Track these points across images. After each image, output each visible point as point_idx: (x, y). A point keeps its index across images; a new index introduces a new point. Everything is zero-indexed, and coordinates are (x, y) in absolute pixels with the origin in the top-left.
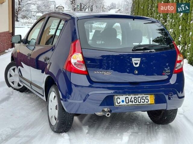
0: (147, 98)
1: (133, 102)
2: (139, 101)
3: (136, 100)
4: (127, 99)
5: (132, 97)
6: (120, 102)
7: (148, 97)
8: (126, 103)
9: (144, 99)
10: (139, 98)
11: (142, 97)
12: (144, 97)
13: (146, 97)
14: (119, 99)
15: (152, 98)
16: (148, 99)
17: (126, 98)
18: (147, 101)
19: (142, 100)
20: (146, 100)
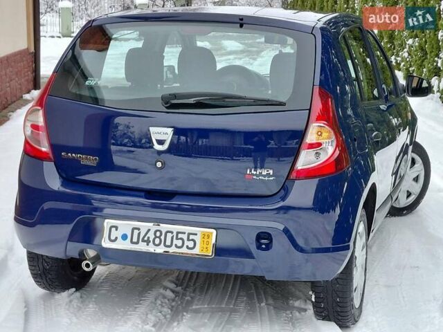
0: (191, 237)
1: (151, 244)
2: (168, 243)
3: (159, 237)
4: (136, 232)
5: (149, 230)
6: (116, 238)
7: (196, 234)
8: (132, 242)
9: (181, 239)
10: (169, 235)
11: (178, 233)
12: (185, 233)
13: (189, 234)
14: (117, 230)
17: (133, 229)
19: (175, 242)
20: (187, 243)
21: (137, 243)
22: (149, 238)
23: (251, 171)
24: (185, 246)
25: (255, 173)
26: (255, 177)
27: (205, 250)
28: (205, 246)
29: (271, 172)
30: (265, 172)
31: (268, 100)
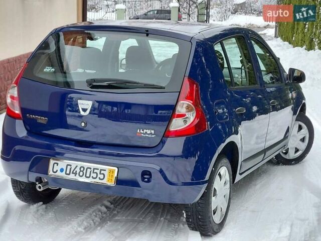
0: (102, 172)
1: (77, 175)
3: (83, 171)
4: (69, 167)
5: (77, 166)
6: (57, 171)
7: (105, 170)
8: (66, 174)
10: (89, 170)
12: (98, 169)
13: (101, 170)
15: (111, 174)
16: (103, 174)
18: (102, 177)
20: (99, 176)
21: (69, 174)
22: (76, 171)
23: (140, 131)
24: (98, 178)
25: (142, 132)
26: (142, 135)
27: (110, 181)
28: (110, 178)
29: (153, 132)
30: (149, 132)
31: (154, 85)
